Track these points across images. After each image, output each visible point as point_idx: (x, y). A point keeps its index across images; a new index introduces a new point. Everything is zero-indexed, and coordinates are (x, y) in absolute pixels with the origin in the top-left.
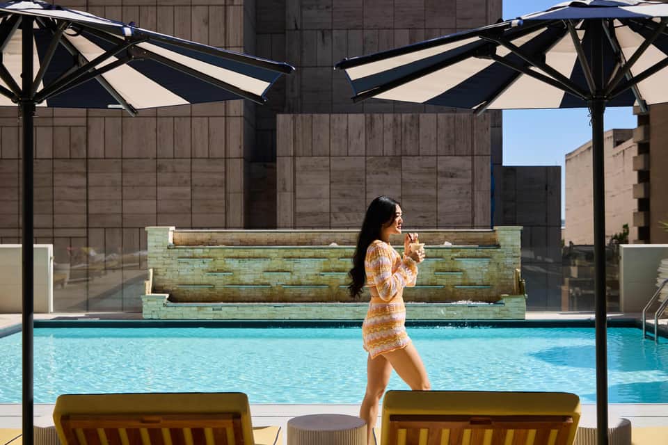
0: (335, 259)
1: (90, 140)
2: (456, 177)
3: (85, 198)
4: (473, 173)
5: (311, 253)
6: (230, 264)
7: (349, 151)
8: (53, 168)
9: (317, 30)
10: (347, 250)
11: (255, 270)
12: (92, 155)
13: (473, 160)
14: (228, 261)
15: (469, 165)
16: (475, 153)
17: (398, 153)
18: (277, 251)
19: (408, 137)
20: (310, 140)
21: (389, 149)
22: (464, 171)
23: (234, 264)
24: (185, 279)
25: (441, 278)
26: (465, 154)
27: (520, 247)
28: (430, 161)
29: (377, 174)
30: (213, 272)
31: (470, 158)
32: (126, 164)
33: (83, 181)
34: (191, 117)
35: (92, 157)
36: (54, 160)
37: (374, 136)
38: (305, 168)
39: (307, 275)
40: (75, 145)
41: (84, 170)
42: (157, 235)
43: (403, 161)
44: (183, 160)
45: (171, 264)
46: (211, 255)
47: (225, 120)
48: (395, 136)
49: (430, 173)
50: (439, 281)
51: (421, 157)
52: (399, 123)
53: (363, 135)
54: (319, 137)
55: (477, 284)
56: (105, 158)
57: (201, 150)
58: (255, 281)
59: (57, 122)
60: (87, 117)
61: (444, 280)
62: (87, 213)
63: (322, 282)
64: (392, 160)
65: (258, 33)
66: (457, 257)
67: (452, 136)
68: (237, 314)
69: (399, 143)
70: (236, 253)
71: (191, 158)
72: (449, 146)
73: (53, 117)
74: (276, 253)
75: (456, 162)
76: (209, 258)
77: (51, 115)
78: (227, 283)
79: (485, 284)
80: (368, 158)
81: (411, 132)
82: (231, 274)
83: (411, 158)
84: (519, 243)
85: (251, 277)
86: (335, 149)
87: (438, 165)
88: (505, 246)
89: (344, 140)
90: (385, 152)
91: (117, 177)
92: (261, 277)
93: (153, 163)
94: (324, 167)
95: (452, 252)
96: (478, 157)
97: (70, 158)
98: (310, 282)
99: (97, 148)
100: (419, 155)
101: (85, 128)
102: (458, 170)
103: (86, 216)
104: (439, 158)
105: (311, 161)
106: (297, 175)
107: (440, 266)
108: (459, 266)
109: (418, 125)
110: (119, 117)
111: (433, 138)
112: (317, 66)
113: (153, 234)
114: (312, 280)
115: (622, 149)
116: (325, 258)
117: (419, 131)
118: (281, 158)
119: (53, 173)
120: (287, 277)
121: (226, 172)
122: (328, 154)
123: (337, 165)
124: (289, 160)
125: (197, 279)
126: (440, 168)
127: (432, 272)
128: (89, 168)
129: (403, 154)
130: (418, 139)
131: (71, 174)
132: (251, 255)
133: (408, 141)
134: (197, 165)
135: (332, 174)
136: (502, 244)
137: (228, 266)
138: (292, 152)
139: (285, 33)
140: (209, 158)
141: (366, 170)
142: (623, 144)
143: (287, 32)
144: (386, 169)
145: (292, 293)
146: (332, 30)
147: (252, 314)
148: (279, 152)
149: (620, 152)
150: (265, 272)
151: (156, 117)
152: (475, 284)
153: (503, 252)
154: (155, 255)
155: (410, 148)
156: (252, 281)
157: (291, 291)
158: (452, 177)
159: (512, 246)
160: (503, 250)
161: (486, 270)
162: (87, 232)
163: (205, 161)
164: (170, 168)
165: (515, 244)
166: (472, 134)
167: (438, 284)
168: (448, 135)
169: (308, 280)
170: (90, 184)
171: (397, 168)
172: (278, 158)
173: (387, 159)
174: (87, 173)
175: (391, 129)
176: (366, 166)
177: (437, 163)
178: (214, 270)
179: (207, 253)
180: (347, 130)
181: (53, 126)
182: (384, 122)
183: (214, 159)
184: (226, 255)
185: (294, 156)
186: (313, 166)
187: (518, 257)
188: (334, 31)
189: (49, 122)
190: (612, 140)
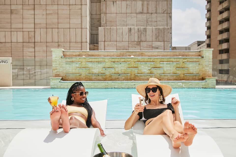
0: (133, 62)
1: (35, 36)
2: (158, 49)
3: (34, 56)
4: (164, 47)
5: (123, 60)
6: (88, 65)
7: (123, 40)
8: (23, 46)
9: (111, 1)
10: (138, 59)
11: (99, 67)
12: (36, 41)
13: (164, 43)
14: (87, 63)
15: (163, 44)
16: (165, 41)
17: (139, 41)
18: (109, 59)
19: (143, 35)
20: (110, 36)
21: (136, 39)
22: (161, 46)
23: (90, 65)
24: (69, 71)
25: (178, 70)
26: (161, 41)
27: (212, 58)
28: (150, 43)
29: (132, 47)
30: (81, 68)
31: (163, 42)
32: (48, 44)
33: (33, 50)
34: (70, 28)
35: (36, 42)
36: (24, 43)
37: (131, 35)
38: (108, 45)
39: (121, 69)
40: (30, 38)
41: (34, 46)
42: (57, 52)
43: (141, 43)
44: (67, 43)
45: (63, 65)
46: (80, 61)
47: (81, 29)
48: (138, 35)
49: (150, 47)
50: (178, 72)
51: (147, 42)
52: (140, 30)
53: (127, 34)
54: (113, 35)
55: (194, 73)
56: (41, 42)
57: (73, 40)
58: (99, 72)
59: (24, 30)
60: (34, 28)
61: (180, 72)
62: (35, 61)
63: (128, 72)
64: (137, 43)
65: (91, 2)
66: (185, 62)
67: (157, 35)
68: (92, 85)
69: (140, 37)
70: (90, 60)
71: (70, 42)
72: (156, 38)
73: (23, 28)
74: (108, 60)
75: (158, 44)
76: (79, 62)
77: (22, 28)
78: (87, 73)
79: (197, 73)
80: (129, 42)
81: (143, 34)
82: (89, 69)
83: (144, 42)
84: (211, 56)
85: (97, 70)
86: (118, 40)
87: (153, 45)
88: (206, 57)
89: (121, 36)
90: (135, 40)
91: (45, 48)
92: (102, 70)
93: (57, 44)
94: (115, 45)
95: (183, 60)
96: (166, 42)
97: (29, 42)
98: (122, 72)
99: (38, 39)
100: (146, 41)
101: (34, 32)
102: (159, 46)
103: (34, 62)
104: (153, 42)
105: (110, 43)
106: (105, 48)
107: (178, 66)
108: (186, 66)
109: (146, 31)
110: (45, 28)
111: (151, 35)
112: (111, 13)
113: (54, 52)
114: (123, 71)
115: (200, 47)
116: (129, 62)
117: (146, 33)
118: (100, 42)
119: (23, 47)
120: (113, 71)
121: (81, 47)
122: (116, 41)
123: (119, 44)
124: (103, 43)
125: (74, 71)
126: (153, 46)
127: (175, 68)
128: (35, 46)
129: (141, 41)
130: (146, 36)
131: (29, 47)
132: (97, 61)
133: (143, 36)
134: (72, 44)
135: (117, 47)
136: (204, 56)
137: (87, 66)
138: (104, 40)
139: (100, 2)
140: (76, 42)
141: (128, 46)
142: (200, 45)
143: (101, 2)
144: (135, 46)
145: (115, 77)
146: (116, 1)
147: (98, 86)
148: (99, 40)
149: (199, 48)
150: (103, 68)
151: (58, 28)
152: (193, 73)
153: (205, 60)
154: (56, 61)
155: (143, 39)
156: (98, 72)
157: (114, 76)
158: (157, 48)
159: (209, 57)
160: (205, 59)
161: (198, 67)
162: (35, 67)
163: (74, 43)
164: (63, 45)
165: (210, 56)
166: (164, 34)
167: (177, 73)
168: (156, 35)
169: (122, 71)
170: (35, 51)
171: (139, 46)
172: (99, 42)
173: (136, 43)
174: (35, 47)
175: (137, 33)
176: (128, 45)
177: (152, 44)
178: (81, 67)
179: (78, 60)
180: (122, 33)
181: (23, 31)
182: (134, 30)
183: (77, 42)
184: (86, 61)
185: (105, 41)
186: (111, 45)
187: (211, 62)
188: (117, 2)
189: (21, 30)
190: (197, 44)
